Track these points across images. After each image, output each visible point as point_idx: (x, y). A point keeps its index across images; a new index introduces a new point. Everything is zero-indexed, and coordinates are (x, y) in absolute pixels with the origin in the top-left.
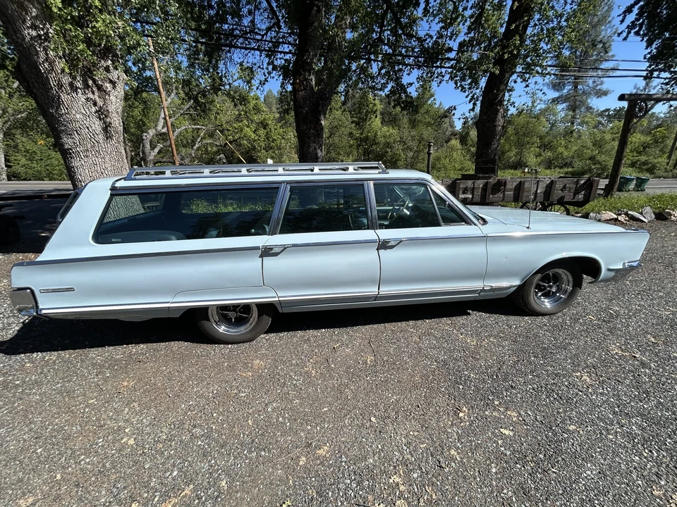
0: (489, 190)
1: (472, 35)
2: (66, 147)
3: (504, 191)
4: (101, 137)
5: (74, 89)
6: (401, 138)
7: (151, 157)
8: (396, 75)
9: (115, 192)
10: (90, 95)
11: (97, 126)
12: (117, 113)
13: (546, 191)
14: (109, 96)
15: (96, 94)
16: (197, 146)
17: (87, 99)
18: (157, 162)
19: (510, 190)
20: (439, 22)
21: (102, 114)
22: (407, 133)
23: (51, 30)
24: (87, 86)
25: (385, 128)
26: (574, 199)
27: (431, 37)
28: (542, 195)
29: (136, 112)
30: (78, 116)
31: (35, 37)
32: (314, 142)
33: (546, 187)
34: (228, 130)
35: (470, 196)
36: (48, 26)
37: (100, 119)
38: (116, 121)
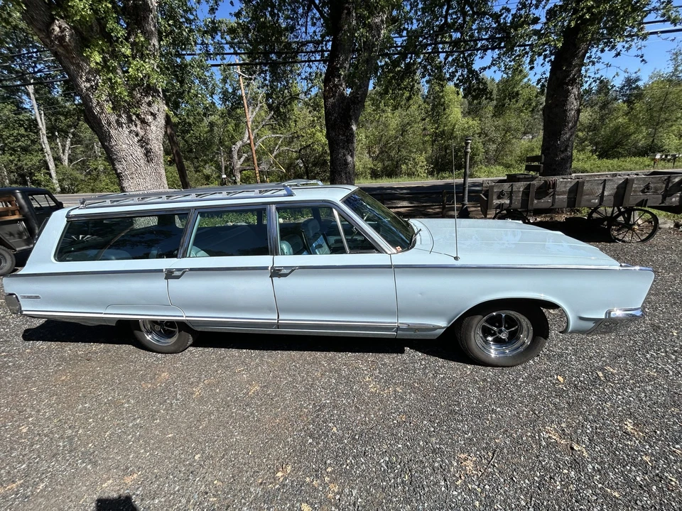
0: (532, 194)
2: (119, 171)
3: (554, 195)
4: (142, 162)
5: (119, 124)
6: (482, 129)
7: (238, 166)
8: (466, 60)
10: (133, 128)
11: (139, 152)
12: (157, 139)
13: (616, 193)
14: (150, 126)
15: (139, 126)
16: (275, 153)
17: (130, 132)
18: (242, 170)
19: (563, 193)
21: (143, 142)
22: (489, 123)
23: (100, 81)
24: (130, 120)
25: (465, 120)
26: (663, 202)
27: (508, 10)
28: (612, 198)
29: (230, 127)
30: (124, 146)
31: (89, 88)
32: (343, 148)
33: (618, 188)
34: (303, 136)
35: (508, 202)
36: (98, 77)
37: (142, 147)
38: (157, 146)
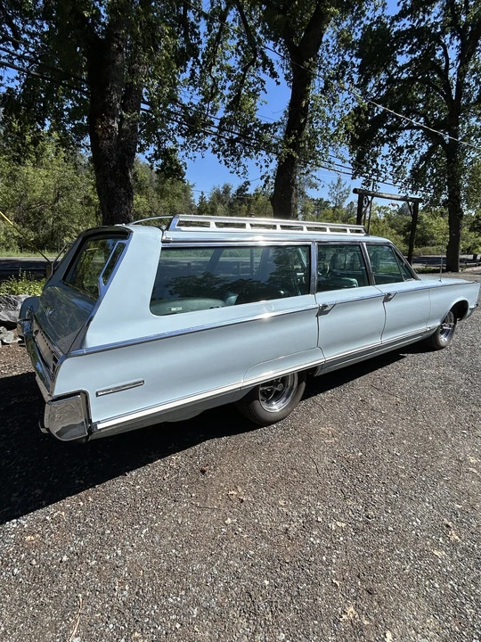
1: (230, 114)
9: (167, 245)
20: (199, 93)
